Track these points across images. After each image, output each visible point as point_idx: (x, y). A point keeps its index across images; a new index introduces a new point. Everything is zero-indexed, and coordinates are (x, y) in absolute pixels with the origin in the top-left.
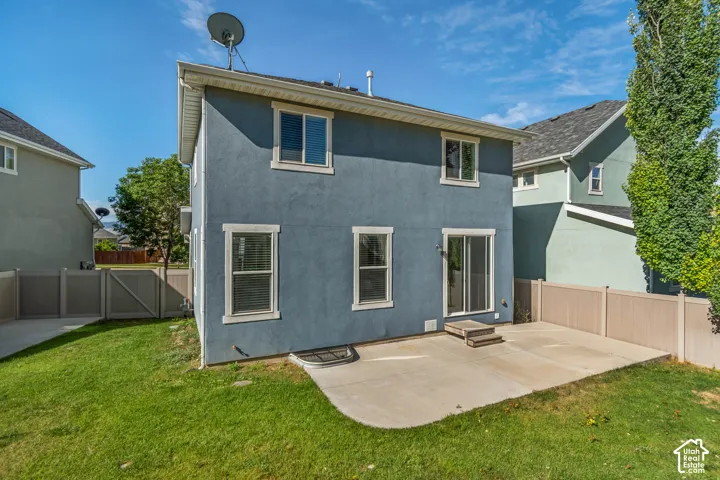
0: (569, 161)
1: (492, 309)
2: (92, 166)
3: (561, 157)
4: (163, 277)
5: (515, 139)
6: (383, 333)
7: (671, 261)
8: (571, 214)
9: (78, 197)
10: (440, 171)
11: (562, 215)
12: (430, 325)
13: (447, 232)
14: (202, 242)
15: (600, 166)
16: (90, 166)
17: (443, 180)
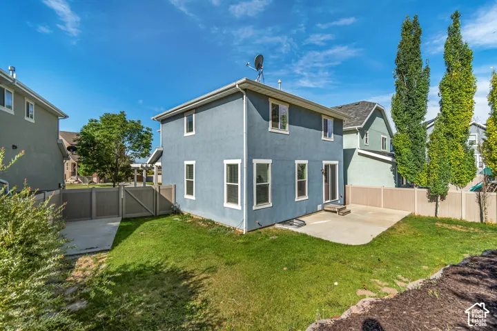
0: (360, 129)
1: (338, 199)
2: (68, 117)
3: (356, 127)
4: (158, 191)
5: (344, 119)
6: (305, 212)
7: (412, 174)
8: (360, 154)
9: (58, 139)
10: (321, 133)
11: (356, 154)
12: (319, 207)
13: (325, 162)
14: (245, 169)
15: (368, 132)
16: (66, 117)
17: (323, 138)
